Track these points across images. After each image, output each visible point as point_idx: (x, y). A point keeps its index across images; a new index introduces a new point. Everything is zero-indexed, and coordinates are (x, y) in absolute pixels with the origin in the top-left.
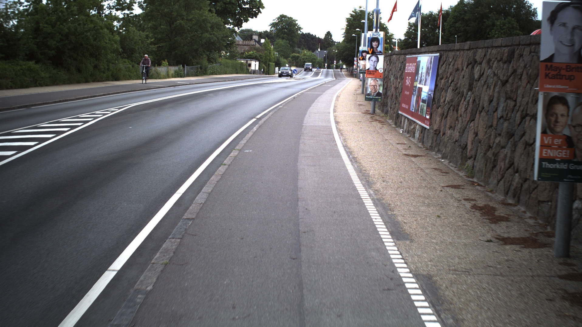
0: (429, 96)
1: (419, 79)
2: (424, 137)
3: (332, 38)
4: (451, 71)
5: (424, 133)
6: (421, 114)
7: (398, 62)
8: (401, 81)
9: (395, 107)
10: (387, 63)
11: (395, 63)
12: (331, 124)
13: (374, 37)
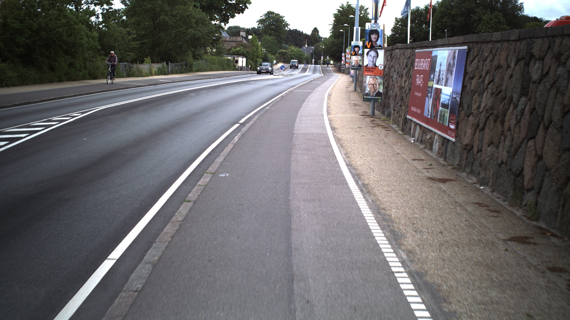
0: (454, 100)
1: (436, 78)
2: (446, 151)
3: (319, 34)
4: (488, 68)
5: (447, 147)
6: (441, 122)
7: (402, 57)
8: (408, 79)
9: (401, 109)
10: (387, 59)
11: (398, 58)
12: (326, 131)
13: (373, 29)
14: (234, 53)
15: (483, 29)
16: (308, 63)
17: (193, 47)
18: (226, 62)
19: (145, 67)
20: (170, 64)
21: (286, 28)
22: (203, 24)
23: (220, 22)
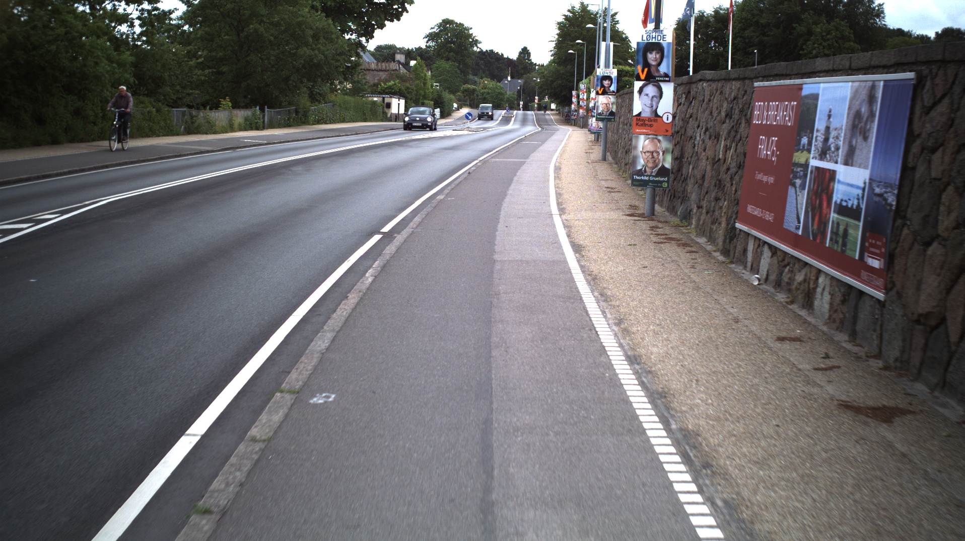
3: (532, 58)
6: (836, 248)
7: (717, 97)
8: (734, 145)
9: (717, 207)
10: (678, 101)
11: (706, 100)
12: (563, 254)
13: (651, 41)
14: (384, 91)
15: (814, 49)
16: (512, 108)
17: (309, 80)
18: (370, 106)
19: (220, 116)
20: (266, 110)
21: (475, 49)
22: (327, 39)
23: (360, 35)
